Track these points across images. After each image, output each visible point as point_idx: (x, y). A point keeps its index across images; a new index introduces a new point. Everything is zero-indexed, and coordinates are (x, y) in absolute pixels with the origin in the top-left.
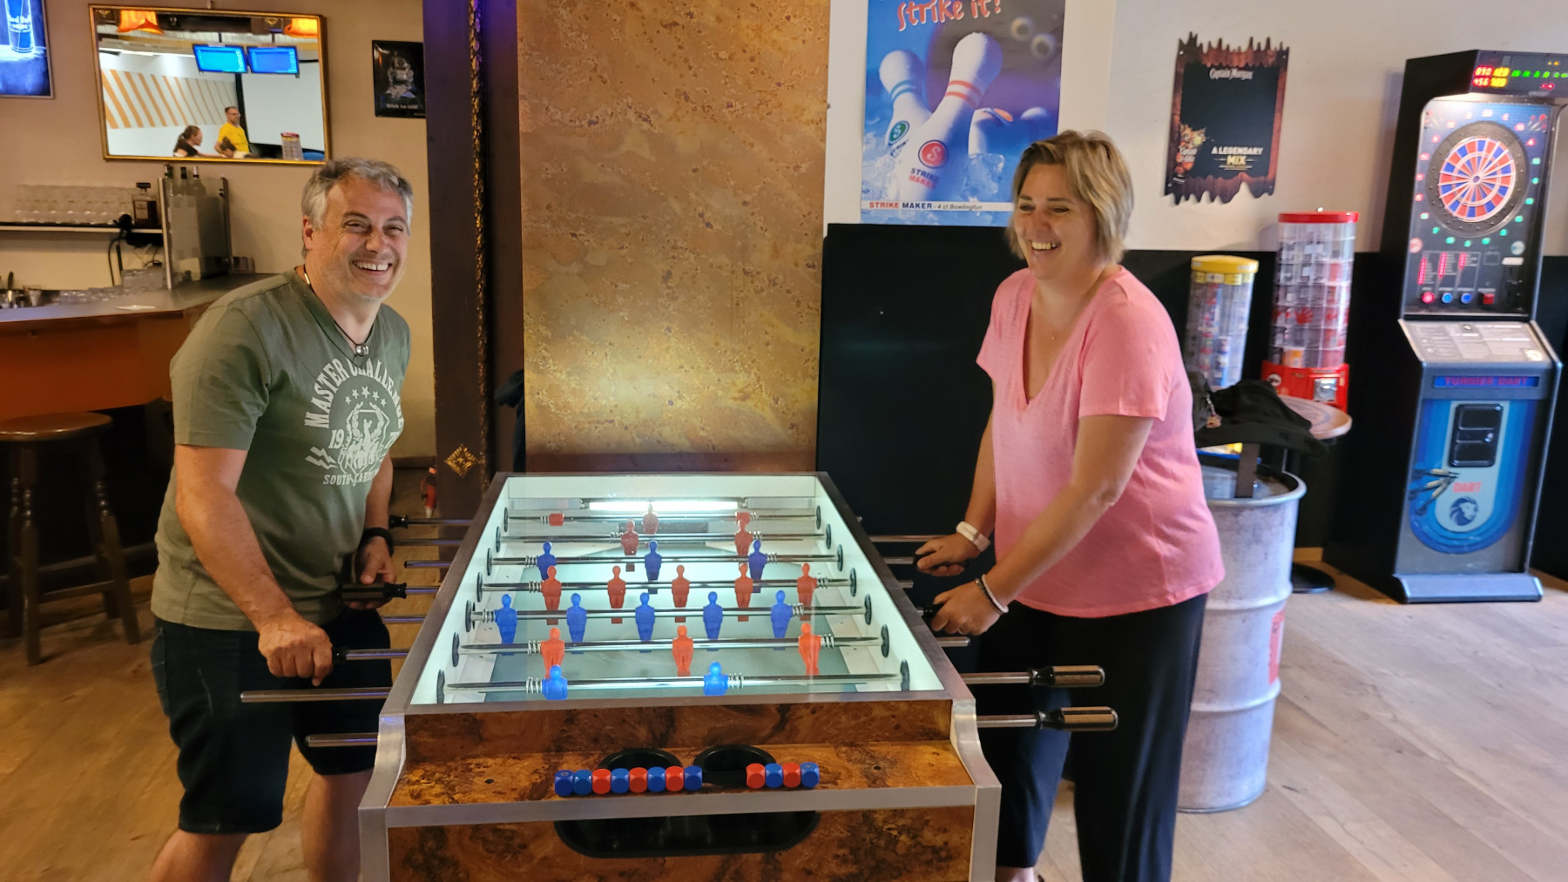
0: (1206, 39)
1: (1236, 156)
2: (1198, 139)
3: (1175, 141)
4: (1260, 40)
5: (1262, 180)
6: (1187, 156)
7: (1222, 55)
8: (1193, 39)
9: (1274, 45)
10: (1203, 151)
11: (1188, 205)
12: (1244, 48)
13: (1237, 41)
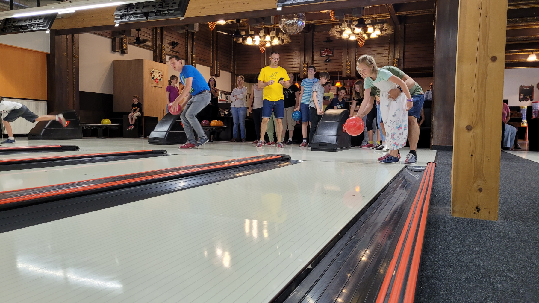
0: (523, 85)
1: (528, 97)
2: (523, 95)
3: (520, 96)
4: (530, 85)
5: (531, 99)
6: (522, 97)
7: (525, 87)
8: (521, 85)
9: (532, 85)
10: (524, 96)
11: (522, 102)
12: (528, 86)
13: (527, 85)
